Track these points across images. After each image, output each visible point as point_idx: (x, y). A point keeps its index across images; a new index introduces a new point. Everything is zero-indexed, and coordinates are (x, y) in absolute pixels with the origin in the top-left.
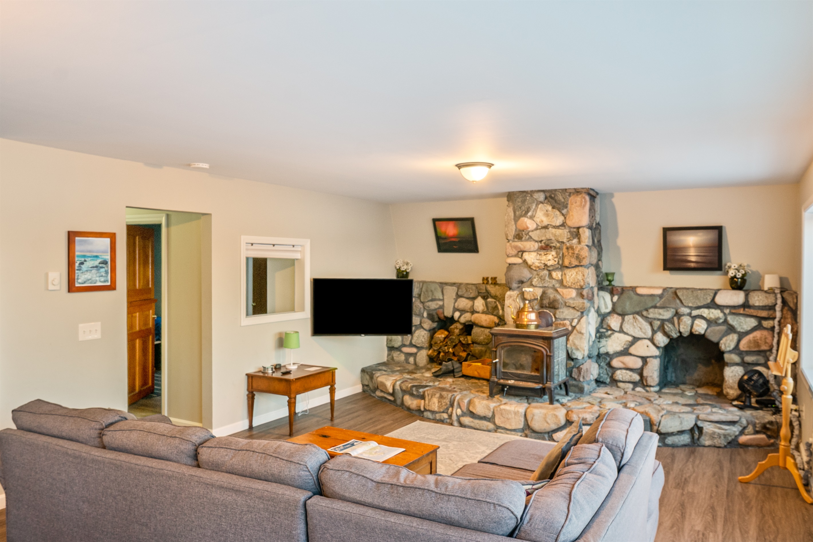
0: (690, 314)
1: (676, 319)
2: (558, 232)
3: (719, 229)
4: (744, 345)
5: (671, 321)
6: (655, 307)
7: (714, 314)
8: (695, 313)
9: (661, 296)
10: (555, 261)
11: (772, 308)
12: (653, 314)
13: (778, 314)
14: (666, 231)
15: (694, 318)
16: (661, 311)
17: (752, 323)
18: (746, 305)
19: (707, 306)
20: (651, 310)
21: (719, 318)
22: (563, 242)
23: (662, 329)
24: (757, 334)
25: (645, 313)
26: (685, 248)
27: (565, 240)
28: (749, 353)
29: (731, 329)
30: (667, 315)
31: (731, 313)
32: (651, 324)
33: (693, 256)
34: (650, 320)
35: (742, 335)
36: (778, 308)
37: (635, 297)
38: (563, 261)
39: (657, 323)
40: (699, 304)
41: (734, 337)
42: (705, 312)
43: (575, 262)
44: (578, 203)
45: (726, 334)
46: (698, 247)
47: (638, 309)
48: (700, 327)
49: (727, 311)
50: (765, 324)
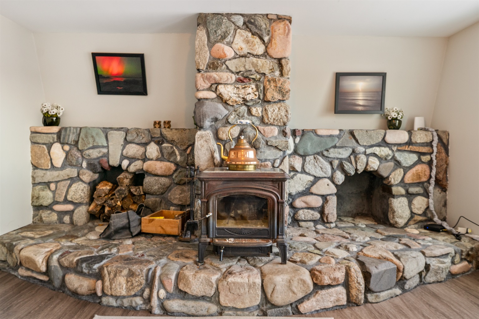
0: (365, 153)
1: (352, 158)
2: (260, 62)
3: (383, 75)
4: (409, 178)
5: (349, 160)
6: (335, 147)
7: (384, 151)
8: (369, 151)
9: (339, 137)
10: (256, 95)
11: (430, 144)
12: (333, 153)
13: (435, 149)
14: (339, 76)
15: (368, 156)
16: (340, 150)
17: (414, 157)
18: (410, 143)
19: (379, 145)
20: (332, 150)
21: (387, 156)
22: (264, 74)
23: (341, 167)
24: (419, 168)
25: (325, 153)
27: (267, 72)
28: (412, 185)
29: (398, 164)
30: (345, 154)
31: (398, 150)
32: (331, 164)
33: (361, 100)
34: (330, 160)
35: (406, 169)
36: (435, 144)
37: (316, 138)
38: (265, 95)
39: (336, 163)
40: (373, 143)
41: (400, 172)
42: (377, 150)
43: (278, 97)
44: (281, 31)
45: (394, 170)
46: (365, 92)
47: (319, 150)
48: (374, 164)
49: (395, 148)
50: (426, 158)
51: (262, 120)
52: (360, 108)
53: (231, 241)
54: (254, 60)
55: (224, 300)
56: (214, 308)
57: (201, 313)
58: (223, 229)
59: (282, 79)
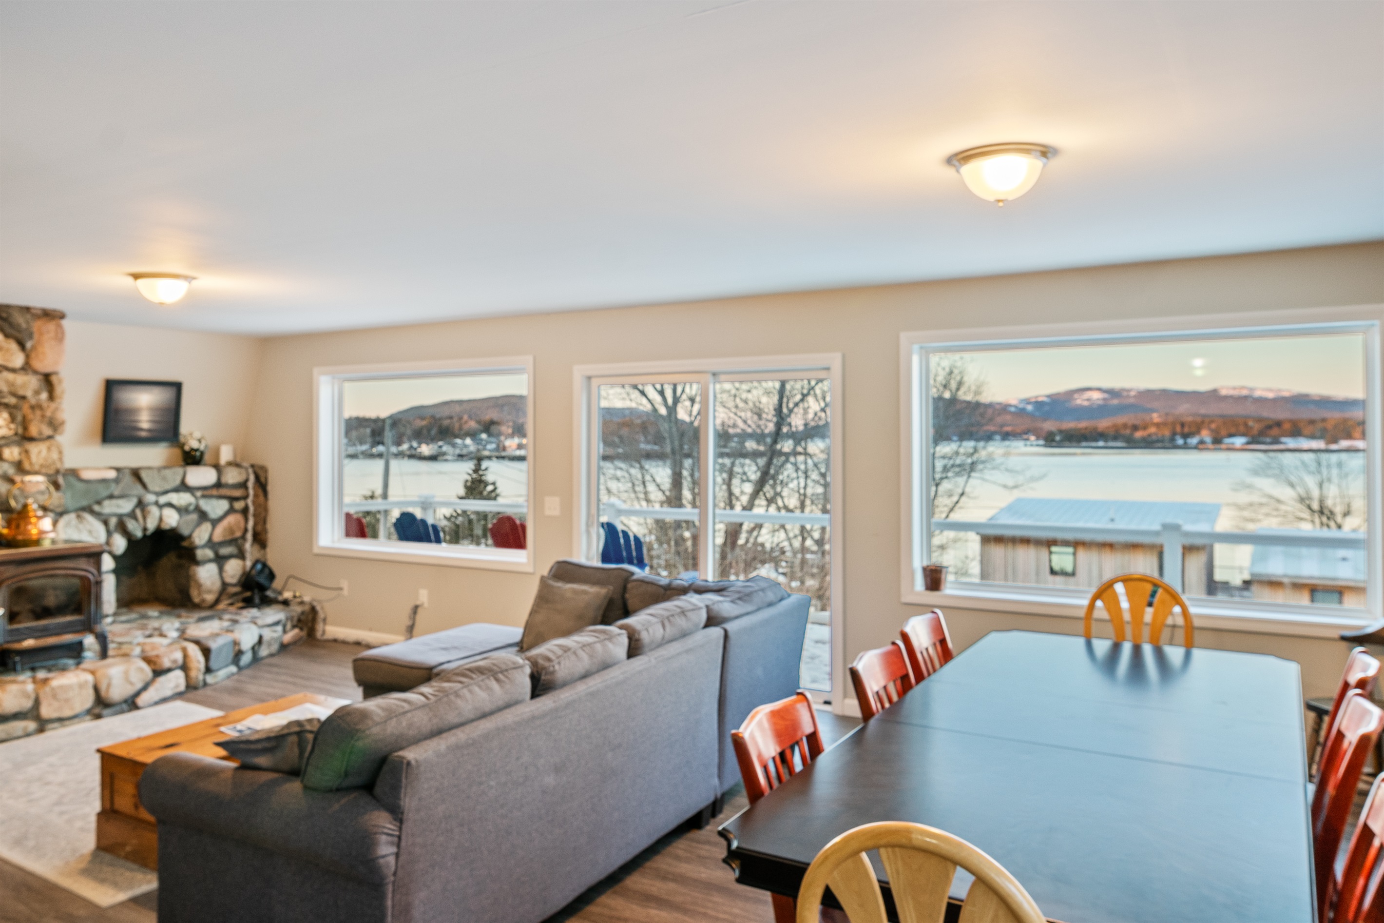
0: (156, 503)
1: (138, 513)
2: (20, 379)
3: (177, 387)
4: (218, 536)
5: (132, 515)
6: (111, 497)
7: (183, 499)
8: (163, 500)
9: (117, 481)
10: (10, 429)
11: (244, 485)
12: (109, 507)
13: (251, 492)
14: (111, 386)
15: (161, 507)
16: (121, 502)
17: (224, 505)
18: (218, 485)
19: (176, 490)
20: (107, 503)
21: (190, 504)
22: (23, 398)
23: (122, 528)
24: (232, 519)
25: (96, 508)
26: (134, 411)
27: (29, 393)
28: (223, 544)
29: (203, 516)
30: (126, 506)
31: (204, 496)
32: (106, 523)
33: (145, 421)
34: (104, 517)
35: (215, 522)
36: (251, 484)
37: (79, 485)
38: (25, 428)
39: (113, 521)
40: (168, 487)
41: (206, 527)
42: (174, 498)
43: (47, 431)
44: (52, 334)
45: (199, 524)
46: (153, 409)
47: (84, 503)
48: (171, 519)
49: (199, 494)
50: (239, 505)
51: (19, 467)
52: (143, 434)
53: (29, 643)
54: (10, 376)
55: (46, 711)
56: (31, 725)
57: (15, 735)
58: (18, 630)
59: (53, 405)
